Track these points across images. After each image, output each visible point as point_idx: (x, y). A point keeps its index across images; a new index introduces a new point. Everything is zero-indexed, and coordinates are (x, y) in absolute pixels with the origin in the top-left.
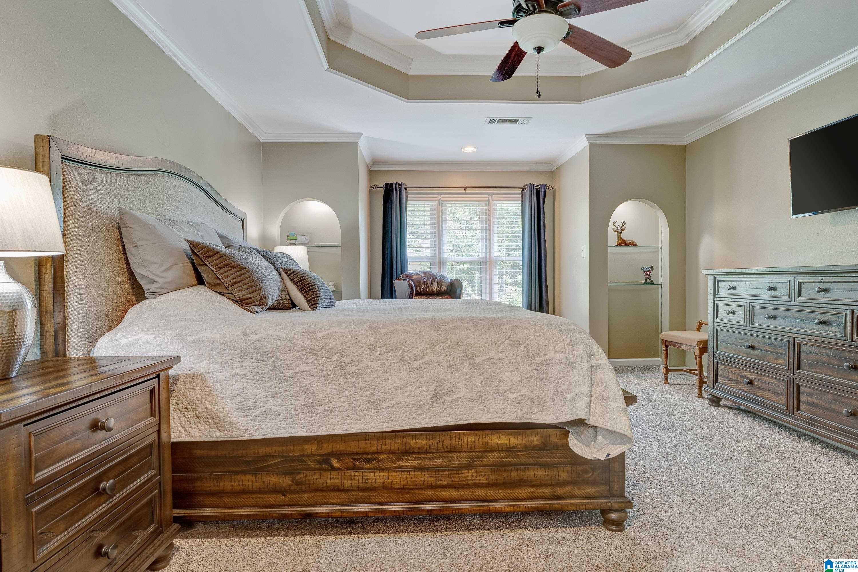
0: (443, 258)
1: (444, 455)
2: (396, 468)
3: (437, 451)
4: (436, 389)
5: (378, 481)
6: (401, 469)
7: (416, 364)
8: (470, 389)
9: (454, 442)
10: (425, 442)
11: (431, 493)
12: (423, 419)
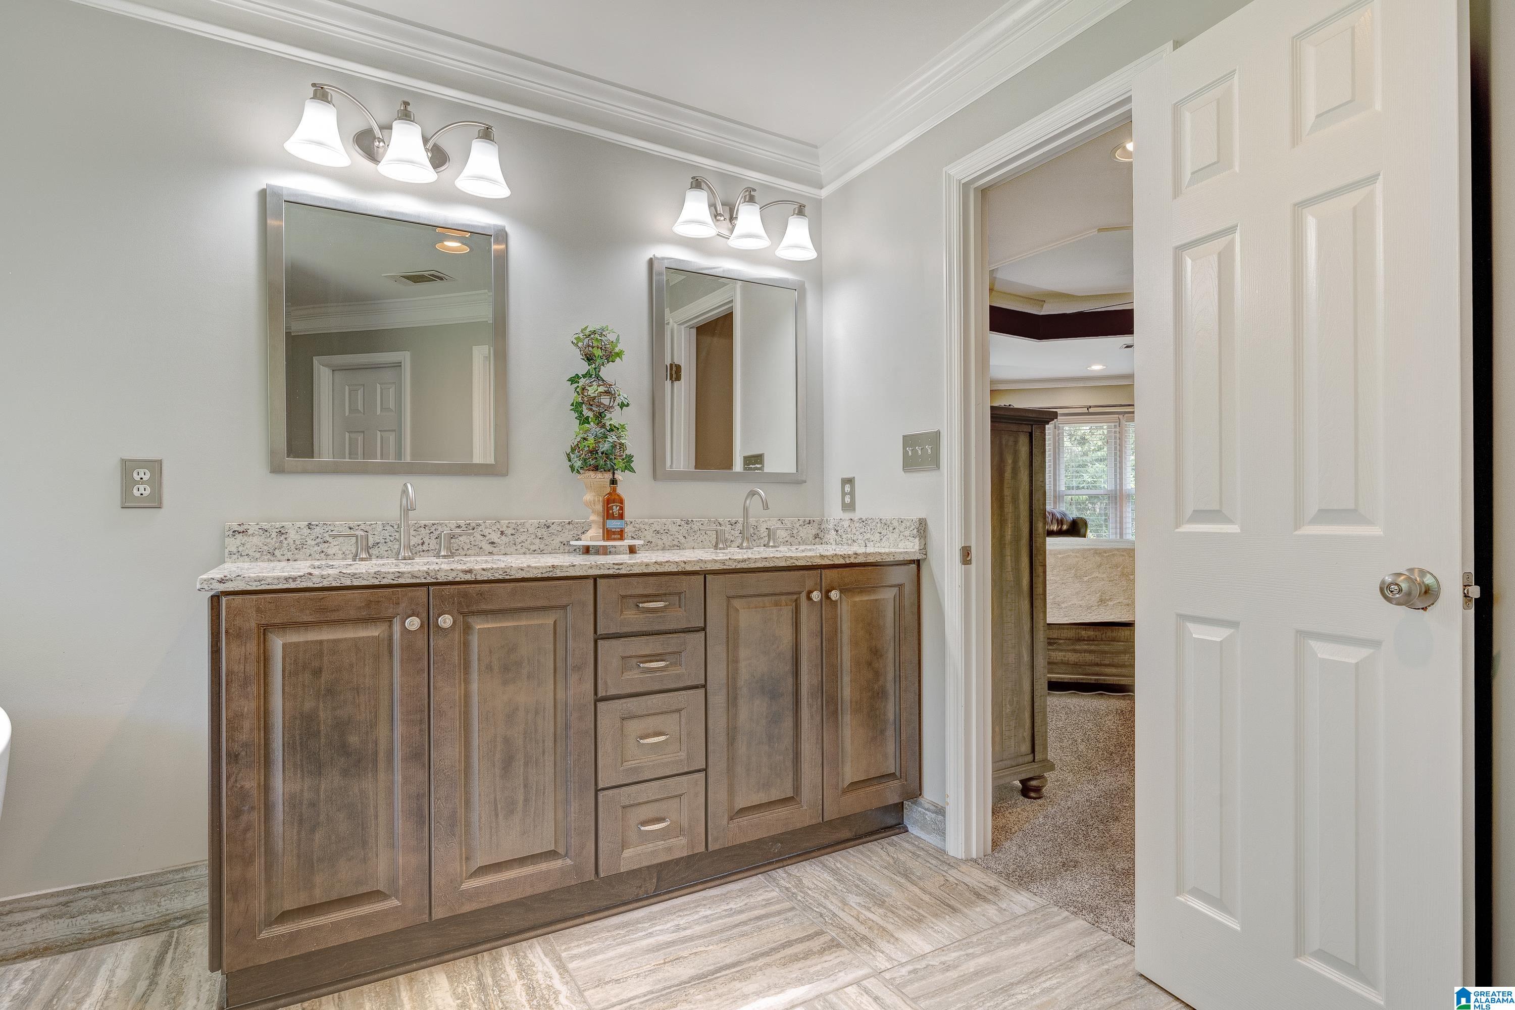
0: (1059, 491)
1: (1107, 642)
2: (1071, 650)
3: (1102, 640)
4: (1101, 596)
5: (1058, 658)
6: (1075, 651)
7: (1086, 579)
8: (1127, 597)
9: (1114, 634)
10: (1092, 633)
11: (1097, 669)
12: (1092, 616)
